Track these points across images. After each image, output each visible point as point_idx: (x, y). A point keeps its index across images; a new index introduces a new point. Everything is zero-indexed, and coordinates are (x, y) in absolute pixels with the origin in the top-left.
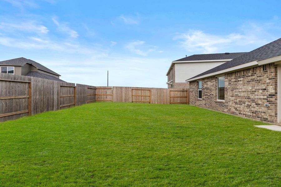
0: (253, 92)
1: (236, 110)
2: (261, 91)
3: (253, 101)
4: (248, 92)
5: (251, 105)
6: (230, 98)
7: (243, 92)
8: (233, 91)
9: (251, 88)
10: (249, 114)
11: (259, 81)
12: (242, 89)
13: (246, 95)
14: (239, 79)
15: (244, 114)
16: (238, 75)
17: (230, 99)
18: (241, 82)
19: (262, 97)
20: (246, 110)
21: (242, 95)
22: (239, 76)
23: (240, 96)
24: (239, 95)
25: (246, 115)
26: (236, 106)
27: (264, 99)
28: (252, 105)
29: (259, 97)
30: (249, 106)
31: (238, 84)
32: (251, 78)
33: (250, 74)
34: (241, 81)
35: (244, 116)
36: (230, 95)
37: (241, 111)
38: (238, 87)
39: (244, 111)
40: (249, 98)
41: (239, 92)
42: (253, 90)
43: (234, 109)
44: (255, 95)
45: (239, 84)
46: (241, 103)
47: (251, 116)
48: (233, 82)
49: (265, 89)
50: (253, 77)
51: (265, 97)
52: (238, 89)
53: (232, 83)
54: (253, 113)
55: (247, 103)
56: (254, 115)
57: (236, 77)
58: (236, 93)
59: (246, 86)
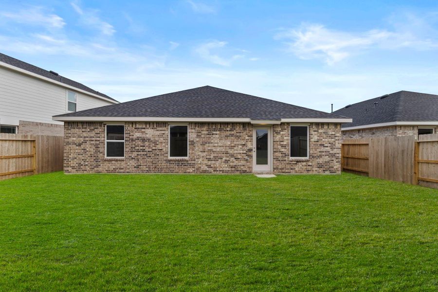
0: (232, 147)
1: (208, 168)
2: (240, 146)
3: (232, 156)
4: (226, 147)
5: (229, 160)
6: (200, 153)
7: (220, 147)
8: (205, 145)
9: (229, 143)
10: (228, 169)
11: (238, 137)
12: (218, 143)
13: (224, 150)
14: (214, 132)
15: (220, 171)
16: (212, 127)
17: (199, 155)
18: (217, 136)
19: (242, 152)
20: (223, 166)
21: (218, 150)
22: (214, 129)
23: (216, 152)
24: (214, 150)
25: (223, 171)
26: (209, 163)
27: (243, 153)
28: (231, 160)
29: (239, 152)
30: (226, 161)
31: (212, 138)
32: (229, 132)
33: (228, 129)
34: (217, 134)
35: (221, 172)
36: (200, 150)
37: (217, 167)
38: (212, 141)
39: (221, 167)
40: (227, 153)
41: (214, 146)
42: (233, 145)
43: (206, 167)
44: (235, 150)
45: (214, 138)
46: (216, 159)
47: (229, 171)
48: (205, 134)
49: (244, 145)
50: (232, 133)
51: (245, 152)
52: (212, 143)
53: (203, 136)
54: (231, 167)
55: (224, 159)
56: (233, 169)
57: (210, 129)
58: (209, 148)
59: (223, 141)
